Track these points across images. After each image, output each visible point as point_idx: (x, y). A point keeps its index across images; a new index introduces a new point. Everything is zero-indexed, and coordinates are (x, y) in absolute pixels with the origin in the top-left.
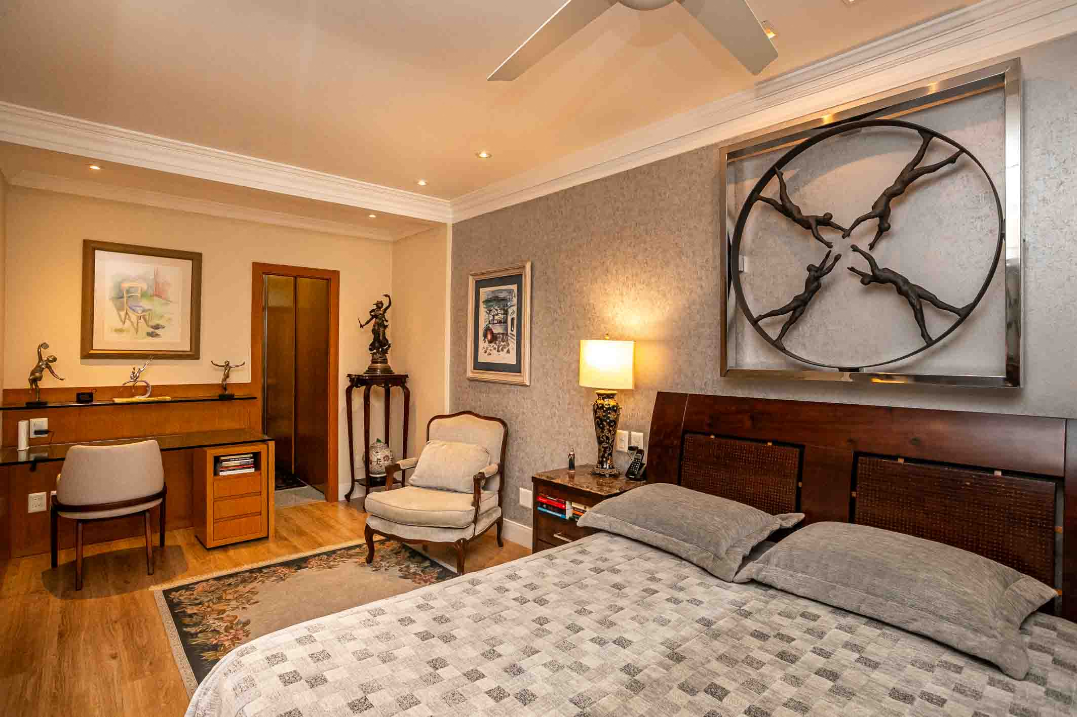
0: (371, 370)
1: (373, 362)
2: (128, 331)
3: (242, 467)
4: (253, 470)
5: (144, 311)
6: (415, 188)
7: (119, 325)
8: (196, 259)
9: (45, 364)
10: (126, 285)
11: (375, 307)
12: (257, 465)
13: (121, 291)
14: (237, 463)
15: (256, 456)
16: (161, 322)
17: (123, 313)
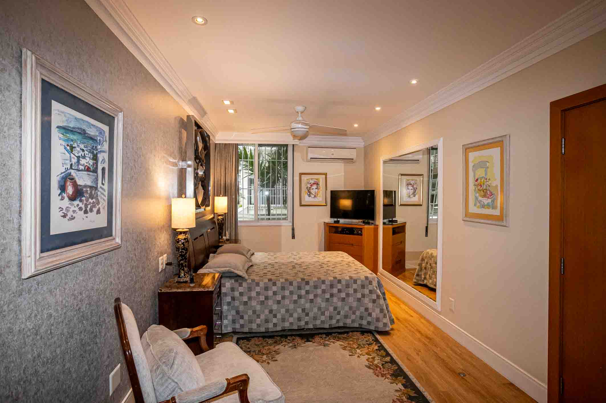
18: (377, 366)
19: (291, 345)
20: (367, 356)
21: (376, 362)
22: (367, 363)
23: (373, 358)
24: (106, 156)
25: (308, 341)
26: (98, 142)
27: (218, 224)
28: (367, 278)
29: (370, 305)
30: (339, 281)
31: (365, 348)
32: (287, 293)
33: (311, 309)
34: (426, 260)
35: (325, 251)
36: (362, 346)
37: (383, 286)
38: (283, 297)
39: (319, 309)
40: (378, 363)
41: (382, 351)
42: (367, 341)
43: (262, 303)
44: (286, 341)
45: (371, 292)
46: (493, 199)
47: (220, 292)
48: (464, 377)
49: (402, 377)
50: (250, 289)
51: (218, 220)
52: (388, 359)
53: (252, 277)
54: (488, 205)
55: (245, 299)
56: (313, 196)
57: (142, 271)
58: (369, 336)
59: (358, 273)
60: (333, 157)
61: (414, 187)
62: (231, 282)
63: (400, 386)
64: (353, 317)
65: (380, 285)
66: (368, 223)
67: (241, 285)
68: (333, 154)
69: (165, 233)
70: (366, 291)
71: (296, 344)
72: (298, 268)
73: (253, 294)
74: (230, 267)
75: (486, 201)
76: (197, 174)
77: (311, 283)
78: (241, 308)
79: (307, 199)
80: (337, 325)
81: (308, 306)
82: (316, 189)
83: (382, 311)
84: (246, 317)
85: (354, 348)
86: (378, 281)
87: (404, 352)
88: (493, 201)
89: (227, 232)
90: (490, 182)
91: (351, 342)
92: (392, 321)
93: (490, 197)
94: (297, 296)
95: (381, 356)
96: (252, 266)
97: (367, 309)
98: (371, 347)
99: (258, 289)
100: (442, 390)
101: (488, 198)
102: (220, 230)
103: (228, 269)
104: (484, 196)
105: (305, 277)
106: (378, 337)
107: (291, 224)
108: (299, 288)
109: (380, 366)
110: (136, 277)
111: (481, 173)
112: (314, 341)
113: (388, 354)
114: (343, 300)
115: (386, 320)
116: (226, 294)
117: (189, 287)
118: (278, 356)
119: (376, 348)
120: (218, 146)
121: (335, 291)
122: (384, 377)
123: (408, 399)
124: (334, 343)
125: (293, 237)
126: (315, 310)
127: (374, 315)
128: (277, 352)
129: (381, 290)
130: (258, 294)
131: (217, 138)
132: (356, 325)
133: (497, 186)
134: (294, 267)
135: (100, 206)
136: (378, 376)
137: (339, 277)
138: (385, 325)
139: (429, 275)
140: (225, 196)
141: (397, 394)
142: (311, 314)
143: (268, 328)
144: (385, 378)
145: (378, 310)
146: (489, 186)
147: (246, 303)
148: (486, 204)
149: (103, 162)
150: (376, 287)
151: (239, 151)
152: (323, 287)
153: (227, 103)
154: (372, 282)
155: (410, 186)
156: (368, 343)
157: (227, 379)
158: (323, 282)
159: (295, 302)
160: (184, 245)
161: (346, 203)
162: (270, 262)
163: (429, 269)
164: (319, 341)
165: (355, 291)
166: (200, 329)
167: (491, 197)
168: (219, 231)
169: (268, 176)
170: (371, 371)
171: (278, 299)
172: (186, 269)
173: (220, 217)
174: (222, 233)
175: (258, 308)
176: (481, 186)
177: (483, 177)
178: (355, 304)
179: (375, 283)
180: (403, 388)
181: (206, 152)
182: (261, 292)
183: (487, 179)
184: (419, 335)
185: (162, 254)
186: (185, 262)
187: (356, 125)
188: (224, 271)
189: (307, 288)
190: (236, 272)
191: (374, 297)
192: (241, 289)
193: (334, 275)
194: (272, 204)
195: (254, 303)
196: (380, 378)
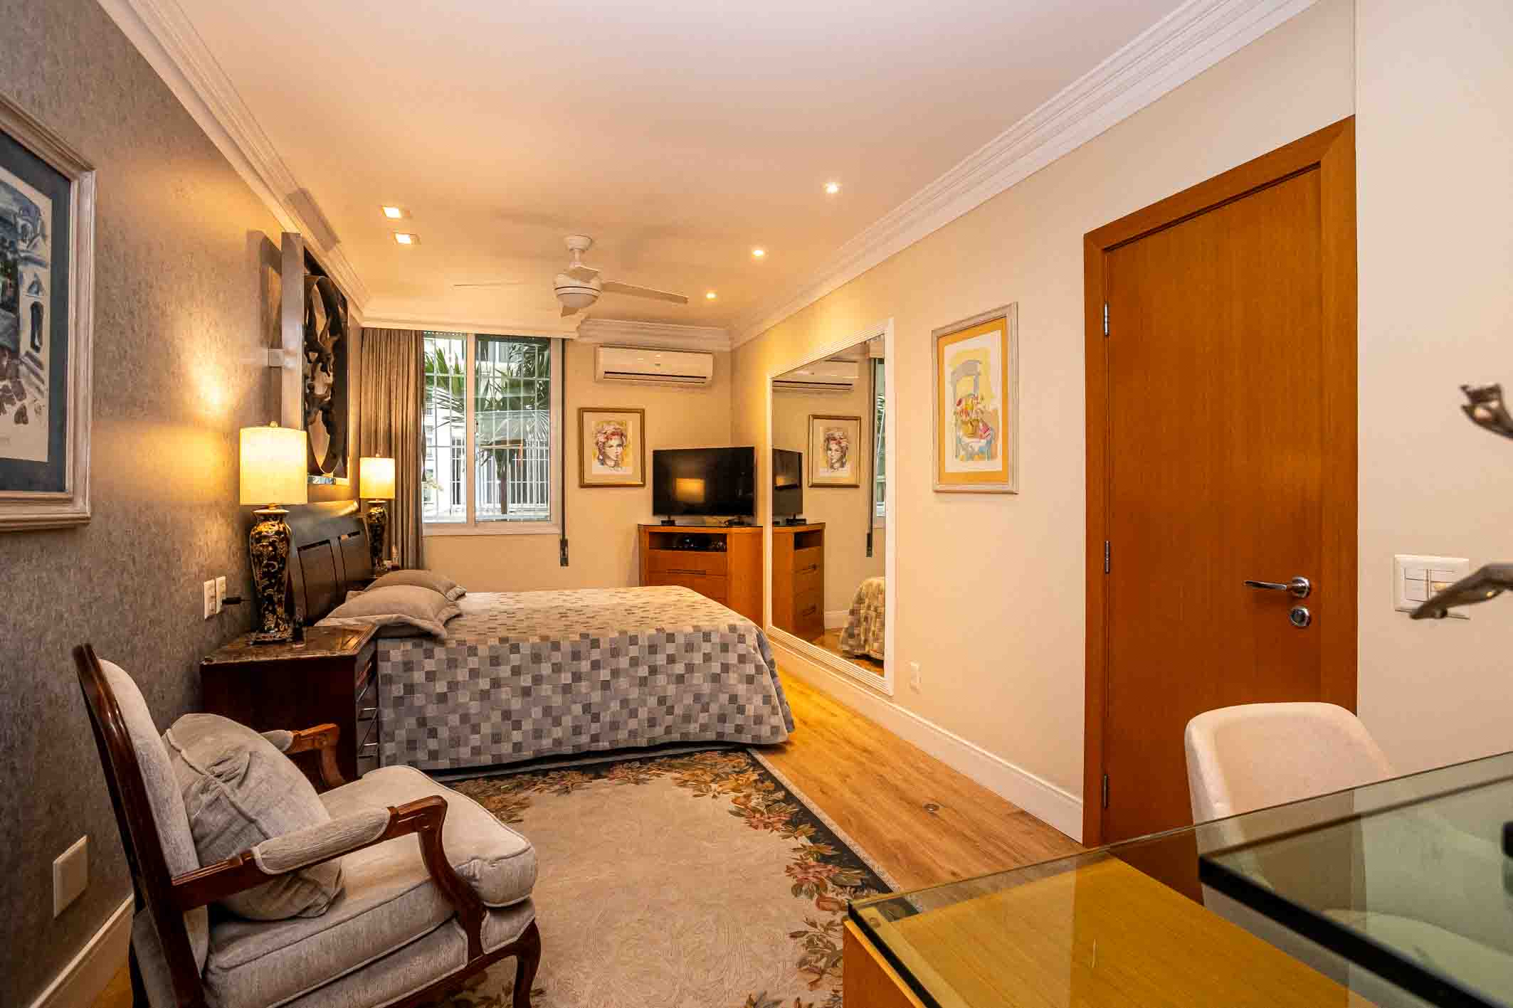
18: (755, 810)
19: (557, 787)
20: (733, 794)
21: (753, 803)
22: (733, 807)
23: (748, 797)
24: (45, 275)
25: (598, 776)
26: (20, 230)
27: (371, 526)
28: (733, 628)
29: (741, 689)
30: (671, 638)
31: (728, 779)
32: (546, 669)
33: (605, 704)
34: (867, 601)
35: (640, 586)
36: (724, 776)
37: (769, 647)
38: (537, 680)
39: (625, 702)
40: (758, 804)
41: (768, 783)
42: (734, 767)
43: (484, 695)
44: (544, 782)
45: (742, 659)
46: (989, 438)
47: (373, 672)
48: (936, 812)
49: (809, 825)
50: (452, 663)
51: (370, 516)
52: (780, 795)
53: (457, 636)
54: (981, 452)
55: (441, 687)
56: (612, 463)
57: (153, 604)
58: (738, 757)
59: (711, 620)
60: (658, 371)
61: (842, 445)
62: (402, 648)
63: (804, 840)
64: (703, 718)
65: (761, 644)
66: (741, 524)
67: (429, 655)
68: (659, 365)
69: (221, 521)
70: (732, 659)
71: (570, 784)
72: (573, 617)
73: (462, 675)
74: (400, 612)
75: (977, 444)
76: (312, 388)
77: (605, 644)
78: (431, 711)
79: (596, 471)
80: (666, 739)
81: (596, 697)
82: (619, 445)
83: (767, 699)
84: (444, 733)
85: (705, 782)
86: (757, 636)
87: (815, 780)
88: (989, 443)
89: (394, 550)
90: (983, 403)
91: (699, 772)
92: (790, 724)
93: (984, 436)
94: (570, 675)
95: (764, 791)
96: (458, 616)
97: (733, 698)
98: (743, 779)
99: (473, 662)
100: (889, 837)
101: (981, 437)
102: (376, 541)
103: (395, 616)
104: (973, 434)
105: (590, 632)
106: (760, 757)
107: (559, 531)
108: (576, 656)
109: (763, 809)
110: (136, 618)
111: (965, 387)
112: (612, 776)
113: (779, 786)
114: (680, 679)
115: (778, 720)
116: (389, 680)
117: (291, 650)
118: (524, 812)
119: (755, 777)
120: (368, 336)
121: (660, 659)
122: (770, 829)
123: (818, 861)
124: (658, 775)
125: (564, 561)
126: (615, 706)
127: (750, 710)
128: (523, 805)
129: (766, 657)
130: (474, 673)
131: (366, 313)
132: (710, 736)
133: (996, 411)
134: (563, 616)
135: (26, 402)
136: (756, 828)
137: (669, 629)
138: (775, 730)
139: (874, 632)
140: (390, 457)
141: (797, 855)
142: (606, 717)
143: (500, 756)
144: (772, 831)
145: (758, 700)
146: (982, 412)
147: (442, 698)
148: (976, 449)
149: (35, 289)
150: (755, 649)
151: (426, 361)
152: (634, 651)
153: (393, 213)
154: (744, 635)
155: (832, 442)
156: (737, 770)
157: (391, 808)
158: (633, 640)
159: (566, 689)
160: (275, 549)
161: (691, 487)
162: (504, 607)
163: (874, 619)
164: (624, 775)
165: (707, 658)
166: (321, 732)
167: (987, 433)
168: (372, 544)
169: (501, 426)
170: (743, 820)
171: (523, 684)
172: (280, 610)
173: (374, 511)
174: (381, 551)
175: (474, 707)
176: (967, 414)
177: (971, 394)
178: (706, 688)
179: (751, 640)
180: (810, 844)
181: (335, 338)
182: (482, 669)
183: (977, 398)
184: (848, 749)
185: (212, 575)
186: (279, 591)
187: (711, 296)
188: (386, 622)
189: (596, 654)
190: (418, 622)
191: (750, 669)
192: (430, 665)
193: (658, 625)
194: (513, 502)
195: (463, 697)
196: (762, 831)
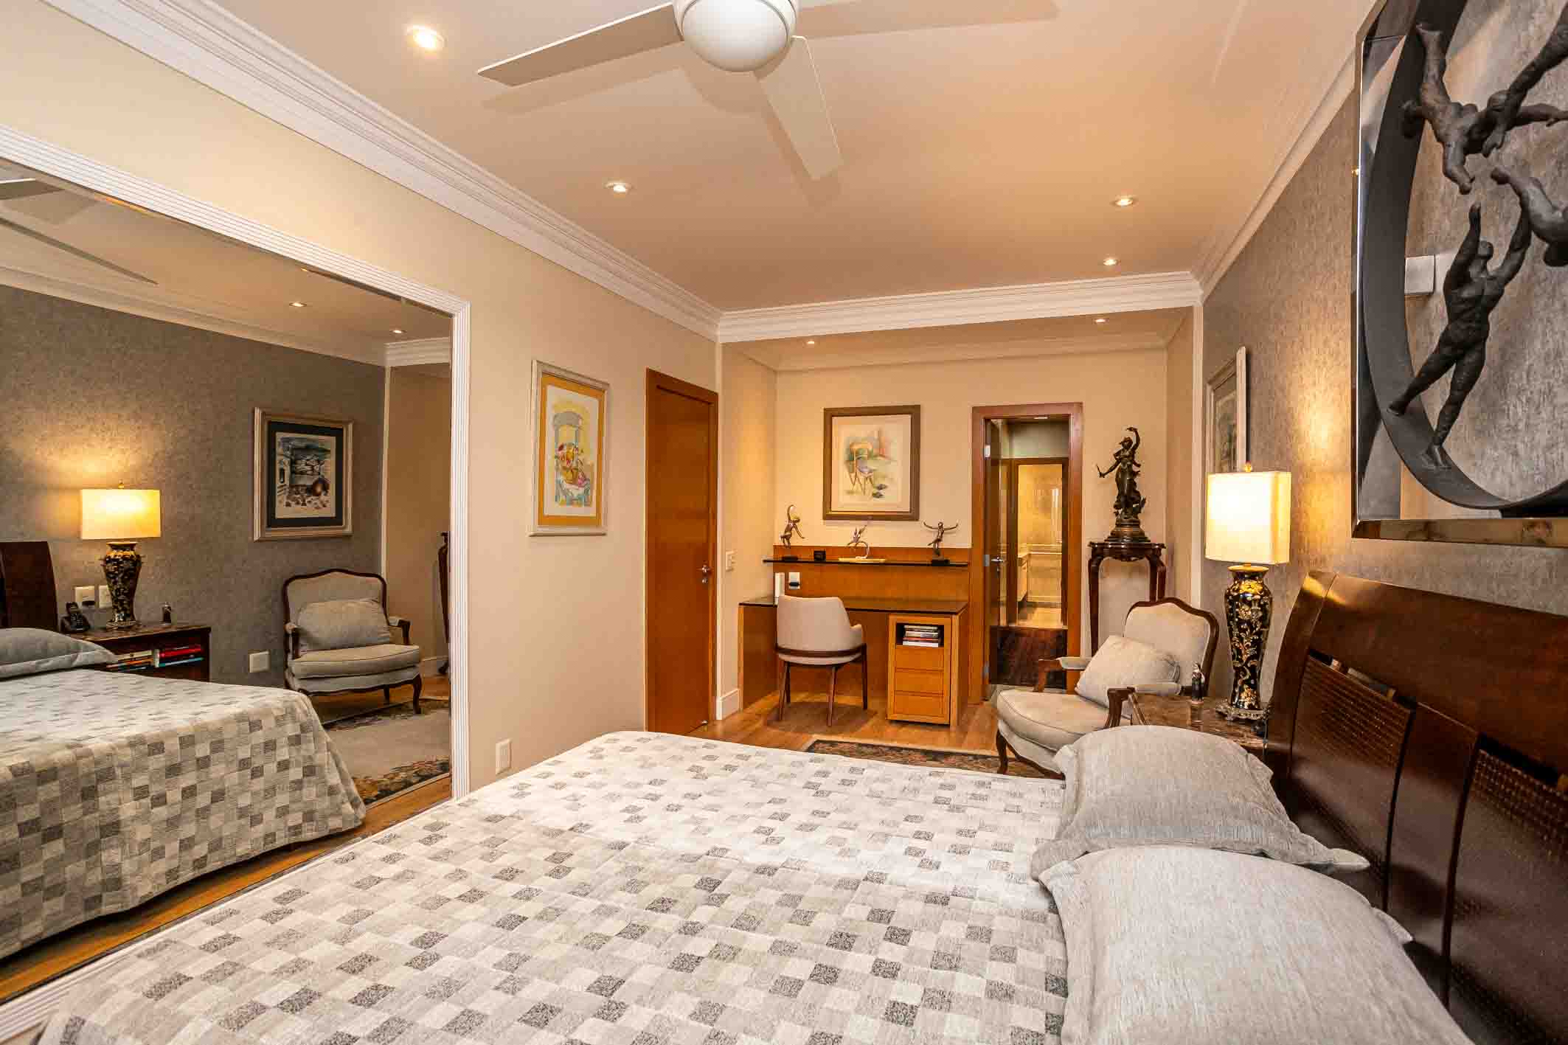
0: (1115, 536)
1: (1118, 525)
2: (857, 492)
3: (925, 639)
4: (936, 645)
5: (870, 472)
6: (1103, 272)
7: (850, 487)
8: (914, 412)
9: (793, 525)
10: (856, 448)
11: (1121, 448)
12: (941, 639)
13: (852, 453)
14: (920, 634)
15: (941, 629)
16: (884, 483)
17: (853, 475)
